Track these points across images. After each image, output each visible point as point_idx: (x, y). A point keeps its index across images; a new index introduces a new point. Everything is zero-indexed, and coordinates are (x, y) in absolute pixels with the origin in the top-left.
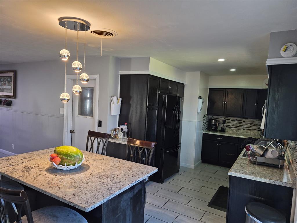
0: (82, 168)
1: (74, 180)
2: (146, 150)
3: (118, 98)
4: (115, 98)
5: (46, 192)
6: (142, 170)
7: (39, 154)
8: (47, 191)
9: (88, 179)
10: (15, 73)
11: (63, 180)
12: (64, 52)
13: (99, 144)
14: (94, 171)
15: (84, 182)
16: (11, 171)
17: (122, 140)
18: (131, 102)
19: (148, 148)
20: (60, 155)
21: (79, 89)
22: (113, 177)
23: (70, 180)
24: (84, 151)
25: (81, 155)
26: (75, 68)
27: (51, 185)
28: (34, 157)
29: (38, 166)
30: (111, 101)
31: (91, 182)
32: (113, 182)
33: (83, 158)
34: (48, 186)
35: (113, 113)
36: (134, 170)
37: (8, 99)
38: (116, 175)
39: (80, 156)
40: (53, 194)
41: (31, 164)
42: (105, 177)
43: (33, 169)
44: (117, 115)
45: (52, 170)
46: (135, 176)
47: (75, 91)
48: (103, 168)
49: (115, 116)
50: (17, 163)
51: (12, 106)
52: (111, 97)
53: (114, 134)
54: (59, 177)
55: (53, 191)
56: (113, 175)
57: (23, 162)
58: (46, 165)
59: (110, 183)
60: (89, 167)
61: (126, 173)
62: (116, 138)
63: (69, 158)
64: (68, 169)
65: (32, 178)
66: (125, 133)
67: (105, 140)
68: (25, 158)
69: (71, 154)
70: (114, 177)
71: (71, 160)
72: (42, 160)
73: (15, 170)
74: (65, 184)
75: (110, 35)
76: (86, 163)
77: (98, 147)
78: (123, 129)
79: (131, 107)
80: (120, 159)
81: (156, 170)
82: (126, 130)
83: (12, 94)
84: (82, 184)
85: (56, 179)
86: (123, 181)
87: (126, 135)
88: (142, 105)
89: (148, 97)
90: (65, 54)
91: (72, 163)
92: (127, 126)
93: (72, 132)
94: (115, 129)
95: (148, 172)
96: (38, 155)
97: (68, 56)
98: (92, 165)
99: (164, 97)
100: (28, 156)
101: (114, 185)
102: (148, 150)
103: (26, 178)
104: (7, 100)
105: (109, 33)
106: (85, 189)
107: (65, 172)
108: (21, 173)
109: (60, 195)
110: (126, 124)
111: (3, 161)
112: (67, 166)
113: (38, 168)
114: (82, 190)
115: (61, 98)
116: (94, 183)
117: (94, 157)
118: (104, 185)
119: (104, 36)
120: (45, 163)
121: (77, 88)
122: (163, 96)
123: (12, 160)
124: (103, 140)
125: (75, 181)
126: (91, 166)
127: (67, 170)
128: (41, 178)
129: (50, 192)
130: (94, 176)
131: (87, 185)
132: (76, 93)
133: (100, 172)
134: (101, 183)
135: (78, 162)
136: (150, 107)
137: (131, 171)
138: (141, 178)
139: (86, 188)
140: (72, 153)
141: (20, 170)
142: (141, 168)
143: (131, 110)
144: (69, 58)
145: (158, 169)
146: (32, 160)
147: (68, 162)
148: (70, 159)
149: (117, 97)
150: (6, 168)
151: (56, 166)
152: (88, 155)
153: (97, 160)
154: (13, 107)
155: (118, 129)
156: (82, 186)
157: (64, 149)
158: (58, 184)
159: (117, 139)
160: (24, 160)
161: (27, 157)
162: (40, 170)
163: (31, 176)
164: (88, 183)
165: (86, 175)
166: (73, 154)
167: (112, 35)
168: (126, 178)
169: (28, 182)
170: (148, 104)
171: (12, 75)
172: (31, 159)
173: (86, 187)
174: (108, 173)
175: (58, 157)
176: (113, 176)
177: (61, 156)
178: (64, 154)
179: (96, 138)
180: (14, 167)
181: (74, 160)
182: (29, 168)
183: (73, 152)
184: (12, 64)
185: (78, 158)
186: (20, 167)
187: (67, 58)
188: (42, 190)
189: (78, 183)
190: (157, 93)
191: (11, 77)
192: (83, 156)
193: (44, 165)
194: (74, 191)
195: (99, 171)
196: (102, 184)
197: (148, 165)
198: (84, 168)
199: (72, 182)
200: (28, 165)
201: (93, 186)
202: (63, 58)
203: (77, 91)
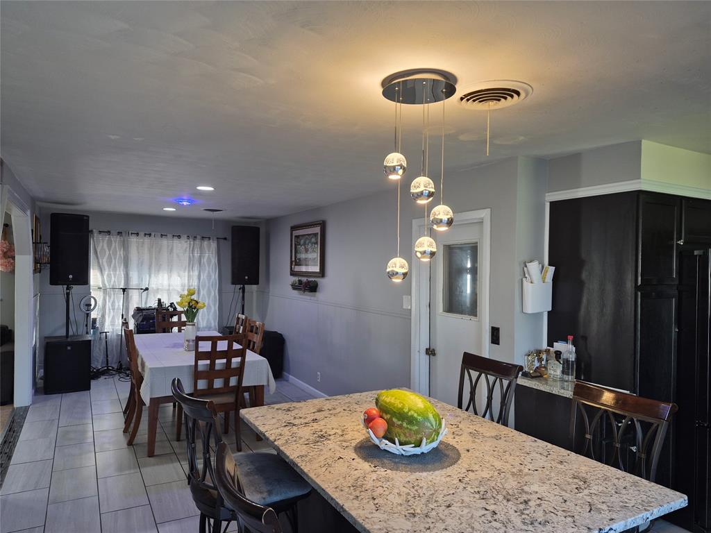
0: (441, 457)
1: (416, 488)
2: (638, 426)
3: (543, 267)
4: (534, 267)
5: (345, 511)
6: (624, 491)
7: (349, 403)
8: (347, 510)
9: (451, 492)
10: (323, 225)
11: (388, 483)
12: (395, 159)
13: (491, 391)
14: (472, 471)
15: (440, 499)
16: (286, 438)
17: (559, 384)
18: (584, 275)
19: (647, 421)
20: (386, 414)
21: (431, 245)
22: (526, 502)
23: (406, 485)
24: (450, 407)
25: (436, 421)
26: (417, 193)
27: (357, 493)
28: (338, 411)
29: (341, 433)
30: (522, 274)
31: (459, 504)
32: (523, 516)
33: (441, 427)
34: (351, 494)
35: (530, 308)
36: (596, 487)
37: (310, 279)
38: (534, 497)
39: (434, 423)
40: (359, 519)
41: (328, 426)
42: (500, 497)
43: (329, 440)
44: (542, 313)
45: (368, 451)
46: (599, 511)
47: (420, 252)
48: (498, 464)
49: (537, 316)
50: (303, 421)
51: (317, 294)
52: (523, 265)
53: (537, 364)
54: (382, 472)
55: (360, 512)
56: (526, 493)
57: (315, 420)
58: (359, 434)
59: (513, 518)
60: (459, 456)
61: (567, 496)
62: (541, 376)
63: (405, 425)
64: (404, 453)
65: (322, 463)
66: (568, 365)
67: (506, 383)
68: (320, 411)
69: (410, 414)
70: (529, 500)
71: (410, 430)
72: (353, 420)
73: (295, 438)
74: (391, 497)
75: (512, 96)
76: (452, 442)
77: (490, 398)
78: (560, 352)
79: (585, 291)
80: (550, 445)
81: (678, 501)
82: (572, 357)
83: (317, 269)
84: (433, 507)
85: (374, 476)
86: (558, 523)
87: (572, 371)
88: (619, 284)
89: (640, 257)
90: (395, 164)
91: (413, 440)
92: (574, 344)
93: (430, 352)
94: (539, 352)
95: (646, 506)
96: (347, 405)
97: (401, 168)
98: (468, 451)
99: (700, 256)
100: (328, 405)
101: (525, 527)
102: (646, 426)
103: (310, 461)
104: (309, 282)
105: (509, 90)
106: (441, 526)
107: (397, 460)
108: (305, 446)
109: (375, 527)
110: (570, 338)
111: (280, 411)
112: (401, 444)
113: (342, 438)
114: (432, 526)
115: (388, 270)
116: (466, 511)
117: (474, 427)
118: (494, 524)
119: (495, 101)
120: (358, 427)
121: (425, 244)
122: (696, 253)
123: (296, 411)
124: (501, 380)
125: (417, 491)
126: (463, 454)
127: (402, 455)
128: (340, 467)
129: (353, 513)
130: (469, 489)
131: (447, 512)
132: (424, 257)
133: (488, 476)
134: (486, 512)
135: (427, 439)
136: (649, 290)
137: (586, 492)
138: (623, 523)
139: (443, 521)
140: (413, 412)
141: (303, 440)
142: (621, 484)
143: (584, 300)
144: (404, 173)
145: (686, 498)
146: (333, 417)
147: (405, 435)
148: (409, 426)
149: (541, 263)
150: (278, 431)
151: (377, 441)
152: (459, 419)
153: (484, 437)
154: (319, 295)
155: (547, 351)
156: (434, 513)
157: (396, 398)
158: (375, 494)
159: (546, 380)
160: (318, 416)
161: (326, 408)
162: (345, 444)
163: (322, 458)
164: (449, 506)
165: (448, 479)
166: (415, 415)
167: (518, 93)
168: (568, 514)
169: (312, 475)
170: (640, 278)
171: (317, 230)
172: (331, 414)
173: (443, 517)
174: (511, 484)
175: (381, 417)
176: (525, 497)
177: (389, 416)
178: (395, 412)
179: (483, 375)
180: (295, 428)
181: (417, 432)
182: (323, 437)
183: (415, 409)
184: (318, 209)
185: (427, 428)
186: (305, 433)
187: (401, 172)
188: (338, 503)
189: (423, 500)
190: (673, 245)
191: (316, 235)
192: (440, 424)
193: (356, 432)
194: (410, 524)
195: (486, 474)
196: (490, 519)
197: (648, 478)
198: (445, 455)
199: (408, 494)
200: (323, 427)
201: (464, 520)
202: (390, 174)
203: (425, 252)
